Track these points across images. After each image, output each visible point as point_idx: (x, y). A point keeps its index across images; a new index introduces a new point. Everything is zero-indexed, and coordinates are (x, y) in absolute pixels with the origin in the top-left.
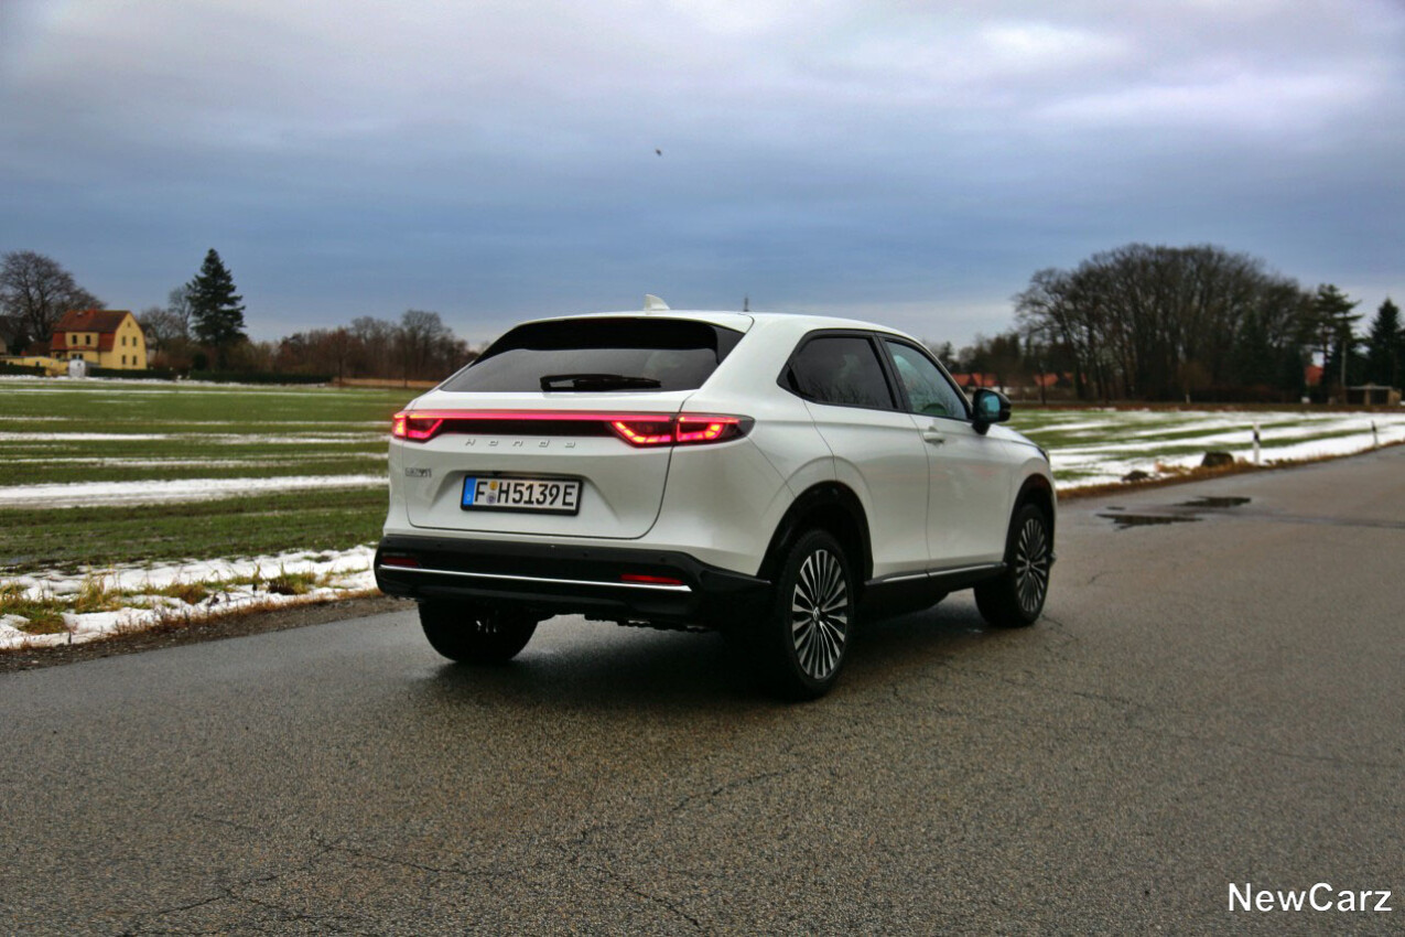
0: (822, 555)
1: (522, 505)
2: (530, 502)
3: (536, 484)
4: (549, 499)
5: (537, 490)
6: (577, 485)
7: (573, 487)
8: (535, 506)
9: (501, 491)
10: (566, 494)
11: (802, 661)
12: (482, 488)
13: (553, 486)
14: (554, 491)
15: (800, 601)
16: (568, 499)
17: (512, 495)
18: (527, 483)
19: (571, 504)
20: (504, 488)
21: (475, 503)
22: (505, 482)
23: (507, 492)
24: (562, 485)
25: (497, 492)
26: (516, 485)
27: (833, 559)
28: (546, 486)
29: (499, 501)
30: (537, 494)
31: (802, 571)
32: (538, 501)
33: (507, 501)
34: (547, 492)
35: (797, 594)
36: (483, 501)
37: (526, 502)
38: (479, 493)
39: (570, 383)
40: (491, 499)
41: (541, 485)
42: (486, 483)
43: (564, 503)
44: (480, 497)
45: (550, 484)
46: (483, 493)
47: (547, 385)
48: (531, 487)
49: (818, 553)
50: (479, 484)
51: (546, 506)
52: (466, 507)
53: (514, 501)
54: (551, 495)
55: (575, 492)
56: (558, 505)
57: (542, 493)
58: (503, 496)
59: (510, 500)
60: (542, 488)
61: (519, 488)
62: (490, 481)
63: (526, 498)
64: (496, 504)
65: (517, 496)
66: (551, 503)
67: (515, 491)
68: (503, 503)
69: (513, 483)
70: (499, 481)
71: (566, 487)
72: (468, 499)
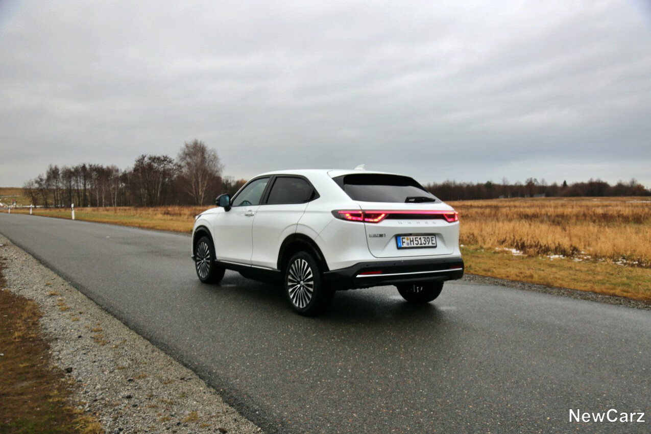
1: (419, 245)
2: (421, 244)
3: (422, 237)
4: (427, 243)
5: (423, 240)
8: (423, 245)
9: (411, 241)
10: (432, 240)
12: (404, 240)
14: (428, 239)
16: (433, 242)
17: (415, 242)
18: (419, 237)
19: (434, 244)
20: (412, 240)
21: (402, 246)
22: (411, 237)
23: (413, 241)
24: (430, 237)
25: (409, 241)
26: (415, 238)
30: (423, 242)
33: (414, 244)
36: (405, 245)
38: (403, 242)
39: (413, 200)
40: (408, 244)
42: (404, 238)
43: (432, 244)
45: (426, 237)
46: (404, 242)
47: (408, 201)
48: (420, 238)
50: (402, 239)
51: (427, 245)
52: (399, 248)
53: (416, 244)
54: (427, 241)
55: (434, 239)
56: (430, 245)
57: (425, 240)
58: (412, 243)
61: (417, 239)
62: (406, 237)
63: (420, 243)
64: (410, 246)
65: (417, 242)
66: (428, 244)
67: (416, 241)
68: (412, 246)
69: (414, 237)
70: (409, 237)
71: (432, 238)
72: (399, 244)
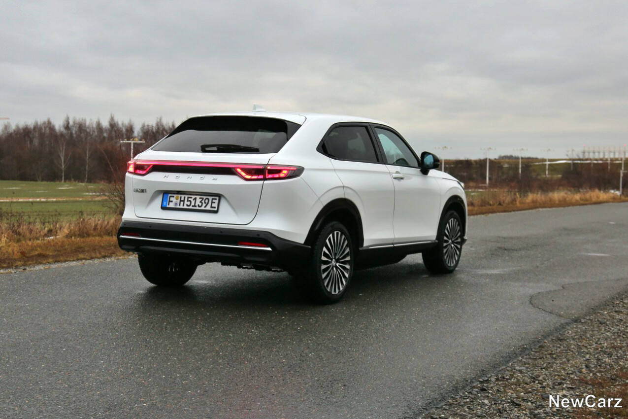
0: (337, 234)
1: (191, 207)
2: (195, 206)
3: (198, 197)
4: (204, 205)
5: (198, 200)
6: (218, 198)
7: (216, 199)
8: (197, 208)
9: (181, 201)
10: (212, 202)
11: (326, 284)
12: (172, 199)
13: (206, 199)
14: (207, 201)
15: (325, 255)
16: (214, 205)
17: (186, 203)
18: (194, 197)
19: (215, 208)
20: (182, 199)
21: (168, 206)
22: (183, 196)
23: (184, 201)
24: (210, 198)
25: (179, 201)
26: (188, 198)
27: (343, 236)
28: (203, 199)
29: (180, 205)
30: (198, 202)
31: (327, 241)
32: (199, 206)
33: (183, 205)
34: (203, 201)
35: (324, 252)
36: (172, 205)
37: (193, 206)
38: (170, 201)
39: (215, 149)
40: (176, 204)
41: (200, 198)
42: (173, 197)
43: (211, 207)
44: (170, 203)
45: (205, 197)
46: (172, 201)
47: (204, 149)
48: (195, 199)
49: (335, 232)
50: (170, 197)
51: (203, 208)
52: (164, 208)
53: (187, 205)
54: (205, 203)
55: (217, 201)
56: (208, 208)
57: (201, 202)
58: (182, 203)
59: (185, 205)
60: (201, 200)
61: (189, 199)
62: (175, 196)
63: (193, 204)
64: (178, 207)
65: (189, 203)
66: (205, 207)
67: (188, 201)
68: (181, 207)
69: (187, 196)
70: (180, 196)
71: (213, 199)
72: (165, 204)
